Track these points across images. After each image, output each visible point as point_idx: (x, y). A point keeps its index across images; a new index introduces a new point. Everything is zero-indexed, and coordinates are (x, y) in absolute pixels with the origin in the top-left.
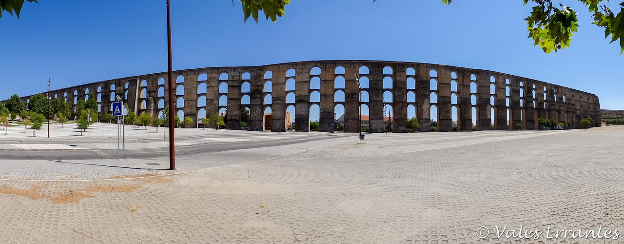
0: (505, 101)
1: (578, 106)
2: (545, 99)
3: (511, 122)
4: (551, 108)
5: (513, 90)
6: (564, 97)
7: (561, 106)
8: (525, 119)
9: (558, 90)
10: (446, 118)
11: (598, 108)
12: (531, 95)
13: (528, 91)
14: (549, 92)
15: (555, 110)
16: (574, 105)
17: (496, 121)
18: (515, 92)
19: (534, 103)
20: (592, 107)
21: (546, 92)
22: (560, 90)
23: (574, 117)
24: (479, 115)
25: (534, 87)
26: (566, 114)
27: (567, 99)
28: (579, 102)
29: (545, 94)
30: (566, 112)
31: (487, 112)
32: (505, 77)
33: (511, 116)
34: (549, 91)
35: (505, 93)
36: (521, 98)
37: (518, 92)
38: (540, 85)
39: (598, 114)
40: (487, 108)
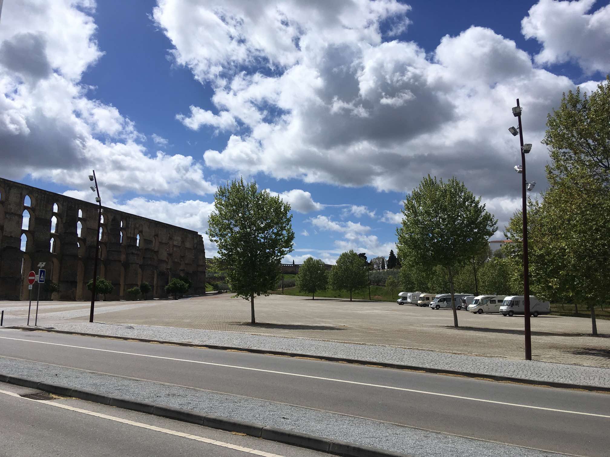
0: (19, 240)
1: (164, 255)
2: (100, 240)
4: (111, 258)
5: (37, 219)
6: (138, 237)
7: (132, 253)
9: (127, 224)
11: (200, 257)
12: (74, 230)
13: (69, 223)
14: (109, 227)
15: (120, 261)
16: (157, 252)
18: (41, 222)
20: (189, 256)
21: (104, 226)
22: (131, 222)
23: (156, 275)
26: (140, 270)
27: (144, 240)
28: (166, 247)
30: (141, 266)
32: (24, 193)
34: (109, 224)
35: (20, 223)
36: (52, 235)
37: (48, 223)
38: (94, 212)
39: (200, 269)
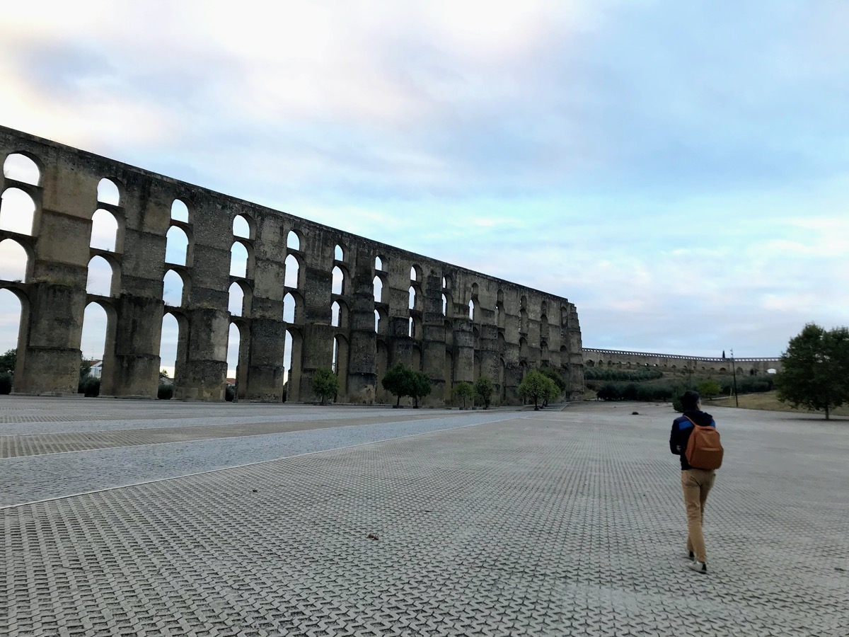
0: (281, 304)
1: (513, 335)
2: (411, 306)
3: (298, 373)
4: (428, 337)
5: (308, 269)
7: (463, 331)
8: (343, 367)
9: (453, 282)
10: (55, 345)
11: (574, 341)
12: (367, 290)
13: (360, 278)
14: (425, 287)
15: (443, 343)
17: (245, 369)
18: (315, 276)
19: (377, 317)
20: (555, 339)
21: (416, 285)
22: (459, 280)
23: (501, 368)
24: (187, 344)
25: (378, 265)
27: (481, 310)
28: (517, 323)
29: (412, 291)
31: (214, 338)
32: (287, 226)
33: (299, 355)
34: (425, 282)
35: (280, 277)
36: (335, 298)
37: (328, 278)
38: (400, 262)
39: (575, 360)
40: (216, 323)
